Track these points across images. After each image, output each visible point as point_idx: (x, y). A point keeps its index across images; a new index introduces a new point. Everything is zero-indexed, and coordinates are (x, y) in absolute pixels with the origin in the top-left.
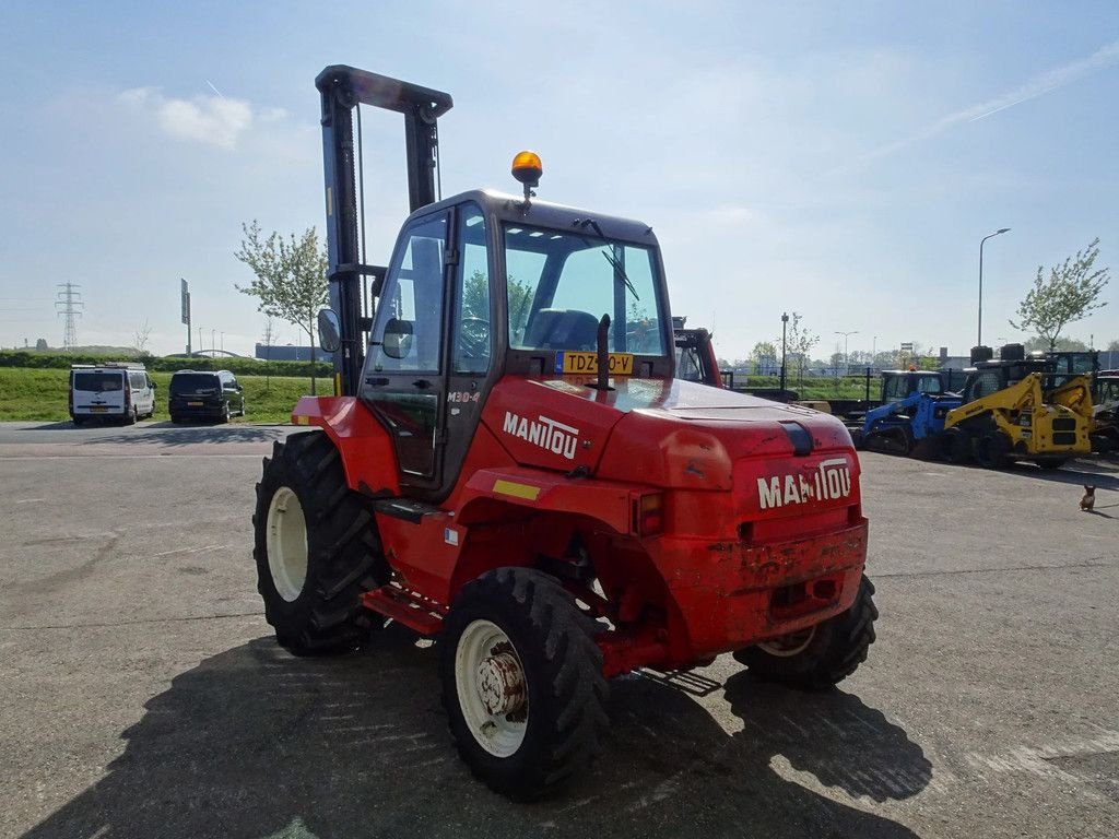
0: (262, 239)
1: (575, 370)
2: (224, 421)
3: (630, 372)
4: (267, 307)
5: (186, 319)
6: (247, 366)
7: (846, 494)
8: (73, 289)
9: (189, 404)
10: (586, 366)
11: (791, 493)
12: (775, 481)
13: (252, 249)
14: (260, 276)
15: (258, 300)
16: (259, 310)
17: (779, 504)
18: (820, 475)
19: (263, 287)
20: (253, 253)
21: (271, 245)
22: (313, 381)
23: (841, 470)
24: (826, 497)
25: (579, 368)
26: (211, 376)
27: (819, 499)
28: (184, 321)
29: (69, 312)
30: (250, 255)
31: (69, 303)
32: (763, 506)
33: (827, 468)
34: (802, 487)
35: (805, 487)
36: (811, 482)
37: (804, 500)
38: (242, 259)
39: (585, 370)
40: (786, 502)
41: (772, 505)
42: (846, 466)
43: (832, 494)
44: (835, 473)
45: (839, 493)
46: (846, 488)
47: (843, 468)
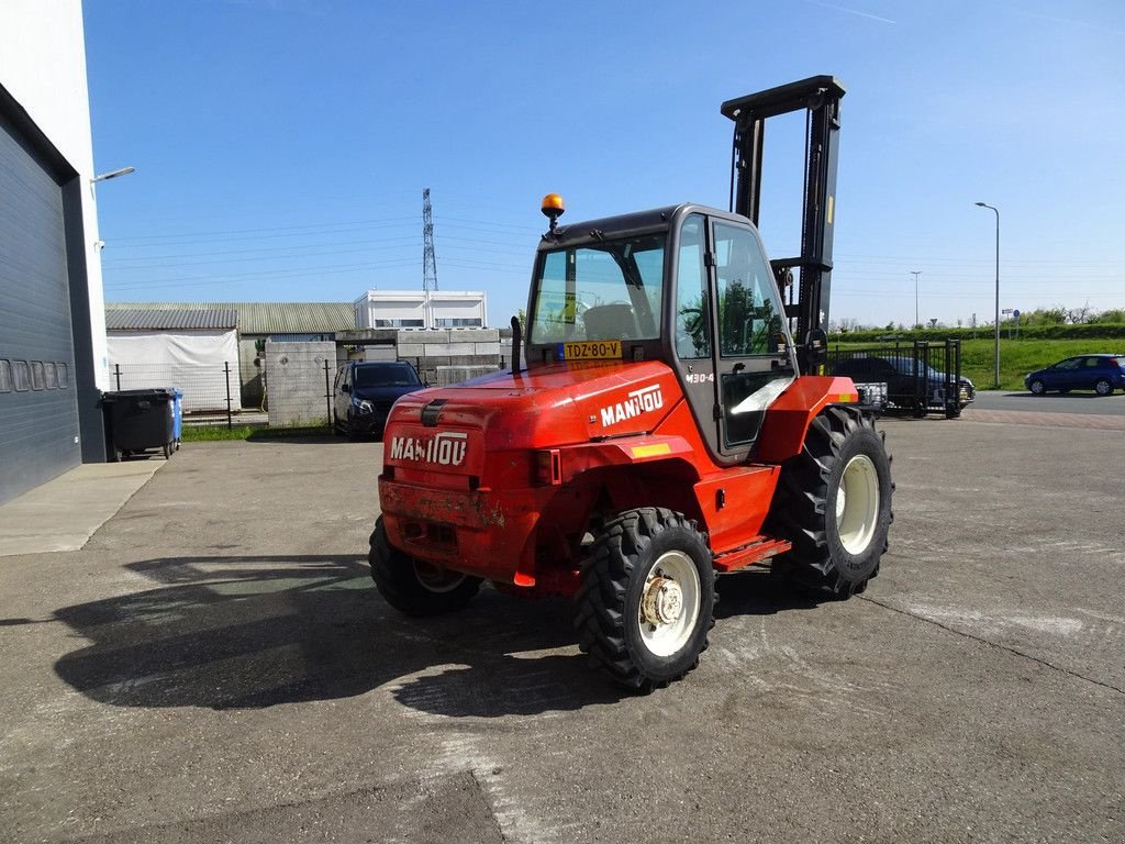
1: (573, 357)
3: (620, 356)
7: (455, 462)
11: (409, 451)
12: (402, 441)
17: (401, 457)
18: (433, 444)
23: (456, 444)
24: (435, 459)
27: (429, 460)
33: (441, 439)
34: (417, 448)
35: (419, 449)
36: (425, 447)
37: (417, 459)
39: (581, 357)
40: (405, 456)
42: (463, 440)
43: (442, 461)
44: (449, 443)
45: (447, 461)
46: (458, 459)
47: (460, 441)
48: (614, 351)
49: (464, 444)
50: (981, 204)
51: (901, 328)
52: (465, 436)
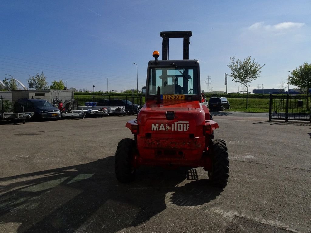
0: (235, 62)
2: (222, 110)
3: (184, 99)
4: (235, 80)
5: (226, 84)
6: (240, 96)
8: (209, 78)
9: (213, 106)
10: (170, 98)
11: (162, 128)
12: (157, 125)
13: (232, 64)
14: (233, 71)
15: (232, 78)
16: (233, 81)
17: (158, 130)
18: (174, 125)
19: (234, 74)
20: (232, 65)
21: (237, 62)
22: (247, 99)
23: (185, 125)
24: (176, 130)
25: (167, 98)
26: (220, 99)
28: (225, 84)
29: (208, 83)
30: (231, 66)
31: (208, 81)
32: (152, 130)
33: (178, 124)
34: (167, 127)
36: (170, 126)
37: (167, 130)
38: (229, 67)
39: (169, 99)
40: (160, 130)
41: (155, 130)
42: (188, 123)
43: (179, 130)
44: (182, 125)
45: (182, 130)
46: (186, 129)
47: (186, 124)
48: (182, 98)
49: (188, 125)
50: (134, 63)
51: (102, 92)
52: (188, 122)
